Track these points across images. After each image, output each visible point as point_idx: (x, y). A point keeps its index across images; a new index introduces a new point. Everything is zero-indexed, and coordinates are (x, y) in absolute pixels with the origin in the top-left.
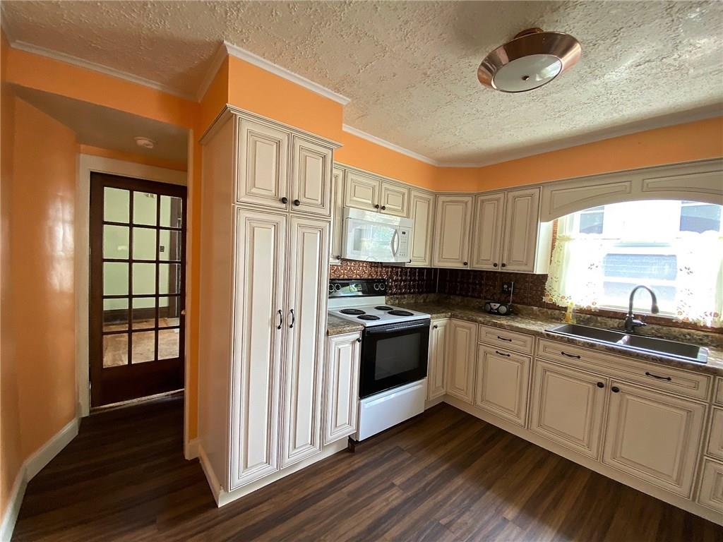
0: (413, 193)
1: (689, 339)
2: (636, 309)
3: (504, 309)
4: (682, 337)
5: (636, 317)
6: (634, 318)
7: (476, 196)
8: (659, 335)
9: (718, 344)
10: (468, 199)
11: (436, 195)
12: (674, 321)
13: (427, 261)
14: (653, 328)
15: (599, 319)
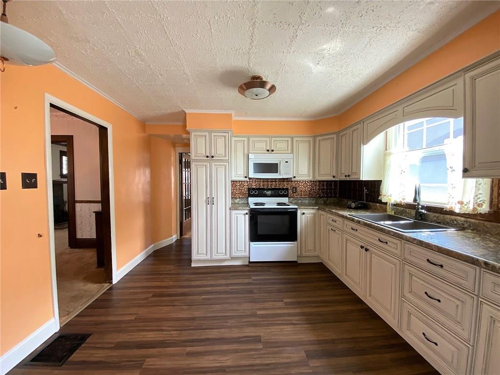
0: (295, 139)
1: (456, 224)
2: (423, 201)
3: (353, 205)
4: (452, 222)
5: (423, 207)
6: (422, 209)
7: (339, 133)
8: (439, 221)
9: (474, 228)
10: (335, 136)
11: (315, 137)
12: (444, 210)
13: (311, 176)
14: (435, 216)
15: (407, 210)
